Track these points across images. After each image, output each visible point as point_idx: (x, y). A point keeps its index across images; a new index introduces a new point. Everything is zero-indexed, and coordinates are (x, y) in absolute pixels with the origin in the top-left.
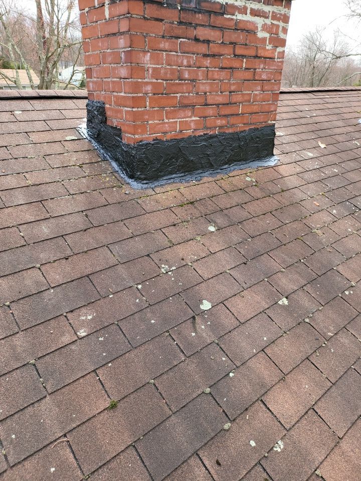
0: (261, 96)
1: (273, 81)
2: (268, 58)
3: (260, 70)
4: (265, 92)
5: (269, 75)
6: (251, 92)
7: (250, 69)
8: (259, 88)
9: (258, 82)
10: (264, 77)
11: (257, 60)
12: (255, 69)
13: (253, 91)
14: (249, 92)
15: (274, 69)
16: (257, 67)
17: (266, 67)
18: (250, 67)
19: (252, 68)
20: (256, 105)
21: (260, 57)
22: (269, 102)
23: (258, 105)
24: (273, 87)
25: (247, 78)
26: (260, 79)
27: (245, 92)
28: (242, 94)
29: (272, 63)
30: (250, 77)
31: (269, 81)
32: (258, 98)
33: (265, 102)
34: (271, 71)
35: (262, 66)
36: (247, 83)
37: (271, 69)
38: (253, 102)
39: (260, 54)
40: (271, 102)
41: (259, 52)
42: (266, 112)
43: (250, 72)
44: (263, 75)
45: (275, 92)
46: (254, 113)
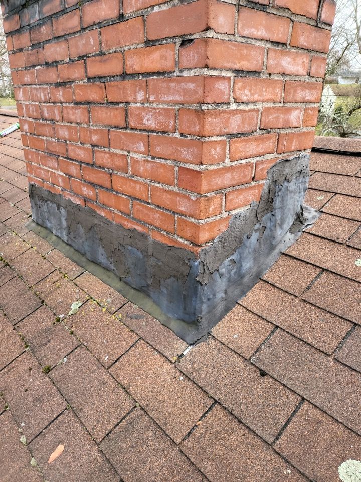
0: (149, 166)
1: (177, 135)
2: (153, 74)
3: (139, 105)
4: (157, 160)
5: (162, 119)
6: (126, 153)
7: (119, 104)
8: (141, 147)
9: (137, 132)
10: (149, 121)
11: (128, 83)
12: (128, 103)
13: (129, 152)
14: (122, 152)
15: (175, 103)
16: (130, 99)
17: (152, 98)
18: (116, 100)
19: (119, 100)
20: (137, 182)
21: (133, 75)
22: (171, 188)
23: (144, 184)
24: (177, 151)
25: (115, 122)
26: (141, 126)
27: (117, 151)
28: (110, 153)
29: (165, 85)
30: (119, 120)
31: (164, 132)
32: (142, 169)
33: (159, 183)
34: (166, 107)
35: (141, 96)
36: (115, 131)
37: (164, 103)
38: (133, 175)
39: (132, 67)
40: (176, 189)
41: (128, 63)
42: (166, 210)
43: (117, 109)
44: (146, 119)
45: (186, 166)
46: (138, 199)
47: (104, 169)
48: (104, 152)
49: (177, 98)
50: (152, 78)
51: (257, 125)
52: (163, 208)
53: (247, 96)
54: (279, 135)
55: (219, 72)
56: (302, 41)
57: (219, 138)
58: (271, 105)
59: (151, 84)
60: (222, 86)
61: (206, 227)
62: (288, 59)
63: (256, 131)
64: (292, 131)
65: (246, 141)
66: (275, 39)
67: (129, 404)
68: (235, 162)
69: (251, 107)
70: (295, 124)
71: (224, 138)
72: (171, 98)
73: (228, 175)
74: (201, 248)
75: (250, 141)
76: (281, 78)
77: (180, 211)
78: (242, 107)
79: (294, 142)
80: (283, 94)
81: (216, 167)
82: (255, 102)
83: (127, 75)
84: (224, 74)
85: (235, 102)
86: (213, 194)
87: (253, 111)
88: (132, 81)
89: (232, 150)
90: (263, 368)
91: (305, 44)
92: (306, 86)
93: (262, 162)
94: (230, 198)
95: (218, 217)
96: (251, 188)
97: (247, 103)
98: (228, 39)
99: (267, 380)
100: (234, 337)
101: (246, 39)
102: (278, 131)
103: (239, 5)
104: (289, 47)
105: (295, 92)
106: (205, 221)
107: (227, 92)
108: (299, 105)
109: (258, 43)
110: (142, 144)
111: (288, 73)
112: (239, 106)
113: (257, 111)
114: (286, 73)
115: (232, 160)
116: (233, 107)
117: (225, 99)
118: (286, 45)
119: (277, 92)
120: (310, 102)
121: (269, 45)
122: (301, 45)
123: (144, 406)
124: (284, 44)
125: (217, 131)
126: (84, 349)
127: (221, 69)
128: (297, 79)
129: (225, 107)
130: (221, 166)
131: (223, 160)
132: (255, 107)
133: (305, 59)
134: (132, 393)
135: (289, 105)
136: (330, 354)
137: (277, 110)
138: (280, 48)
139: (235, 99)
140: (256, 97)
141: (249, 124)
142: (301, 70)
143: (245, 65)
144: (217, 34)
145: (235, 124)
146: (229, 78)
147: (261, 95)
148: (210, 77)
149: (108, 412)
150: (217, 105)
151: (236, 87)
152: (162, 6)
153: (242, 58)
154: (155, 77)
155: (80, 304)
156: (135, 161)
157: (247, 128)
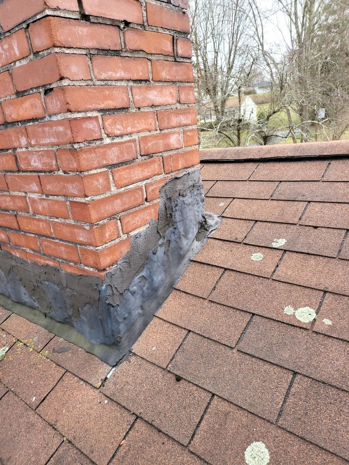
0: (45, 204)
1: (61, 173)
2: (29, 121)
3: (24, 149)
4: (51, 197)
5: (46, 160)
6: (24, 194)
7: (7, 150)
8: (35, 187)
9: (29, 174)
10: (36, 163)
11: (10, 130)
12: (15, 149)
13: (26, 193)
14: (20, 194)
15: (53, 145)
16: (16, 144)
17: (33, 142)
18: (5, 147)
19: (7, 147)
20: (39, 220)
21: (13, 123)
22: (67, 221)
23: (46, 221)
24: (64, 187)
25: (7, 167)
26: (30, 168)
27: (16, 193)
28: (10, 196)
29: (40, 130)
30: (11, 165)
31: (50, 172)
32: (40, 207)
33: (57, 218)
34: (46, 149)
35: (24, 141)
36: (10, 175)
37: (44, 145)
38: (35, 214)
39: (10, 116)
40: (72, 222)
41: (7, 113)
42: (69, 242)
43: (7, 155)
44: (33, 161)
45: (75, 200)
46: (44, 236)
47: (9, 211)
48: (6, 196)
49: (53, 140)
50: (29, 124)
51: (136, 153)
52: (65, 241)
53: (119, 130)
54: (162, 158)
55: (84, 114)
56: (164, 75)
57: (99, 171)
58: (148, 134)
59: (29, 129)
60: (91, 125)
61: (106, 252)
62: (155, 92)
63: (137, 158)
64: (175, 152)
65: (128, 168)
66: (136, 77)
67: (57, 441)
68: (123, 189)
69: (126, 138)
70: (176, 146)
71: (105, 169)
72: (48, 141)
73: (118, 202)
74: (105, 272)
75: (133, 167)
76: (151, 110)
77: (80, 241)
78: (117, 140)
79: (180, 162)
80: (157, 122)
81: (102, 196)
82: (130, 134)
83: (8, 123)
84: (89, 114)
85: (108, 136)
86: (105, 221)
87: (129, 141)
88: (13, 129)
89: (116, 179)
90: (178, 373)
91: (168, 77)
92: (178, 112)
93: (151, 184)
94: (125, 221)
95: (117, 241)
96: (146, 208)
97: (121, 136)
98: (86, 84)
99: (182, 384)
100: (153, 349)
101: (105, 82)
102: (161, 154)
103: (90, 54)
104: (152, 82)
105: (169, 119)
106: (104, 246)
107: (97, 129)
108: (176, 130)
109: (119, 84)
110: (35, 184)
111: (157, 104)
112: (113, 139)
113: (134, 141)
114: (155, 104)
115: (118, 187)
116: (107, 141)
117: (97, 136)
118: (149, 81)
119: (152, 122)
120: (186, 125)
121: (131, 84)
122: (164, 79)
123: (71, 438)
124: (146, 81)
125: (96, 164)
126: (12, 395)
127: (86, 111)
128: (169, 107)
129: (98, 143)
130: (108, 194)
131: (109, 189)
132: (131, 138)
133: (173, 90)
134: (60, 428)
135: (166, 131)
136: (233, 346)
137: (155, 137)
138: (143, 84)
139: (107, 134)
140: (129, 129)
141: (128, 153)
142: (170, 100)
143: (111, 104)
144: (73, 82)
145: (113, 156)
146: (97, 117)
147: (133, 126)
148: (76, 119)
149: (37, 453)
150: (90, 142)
151: (106, 124)
152: (22, 61)
153: (105, 98)
154: (31, 124)
155: (7, 349)
156: (33, 201)
157: (127, 157)
